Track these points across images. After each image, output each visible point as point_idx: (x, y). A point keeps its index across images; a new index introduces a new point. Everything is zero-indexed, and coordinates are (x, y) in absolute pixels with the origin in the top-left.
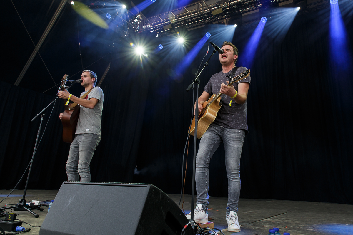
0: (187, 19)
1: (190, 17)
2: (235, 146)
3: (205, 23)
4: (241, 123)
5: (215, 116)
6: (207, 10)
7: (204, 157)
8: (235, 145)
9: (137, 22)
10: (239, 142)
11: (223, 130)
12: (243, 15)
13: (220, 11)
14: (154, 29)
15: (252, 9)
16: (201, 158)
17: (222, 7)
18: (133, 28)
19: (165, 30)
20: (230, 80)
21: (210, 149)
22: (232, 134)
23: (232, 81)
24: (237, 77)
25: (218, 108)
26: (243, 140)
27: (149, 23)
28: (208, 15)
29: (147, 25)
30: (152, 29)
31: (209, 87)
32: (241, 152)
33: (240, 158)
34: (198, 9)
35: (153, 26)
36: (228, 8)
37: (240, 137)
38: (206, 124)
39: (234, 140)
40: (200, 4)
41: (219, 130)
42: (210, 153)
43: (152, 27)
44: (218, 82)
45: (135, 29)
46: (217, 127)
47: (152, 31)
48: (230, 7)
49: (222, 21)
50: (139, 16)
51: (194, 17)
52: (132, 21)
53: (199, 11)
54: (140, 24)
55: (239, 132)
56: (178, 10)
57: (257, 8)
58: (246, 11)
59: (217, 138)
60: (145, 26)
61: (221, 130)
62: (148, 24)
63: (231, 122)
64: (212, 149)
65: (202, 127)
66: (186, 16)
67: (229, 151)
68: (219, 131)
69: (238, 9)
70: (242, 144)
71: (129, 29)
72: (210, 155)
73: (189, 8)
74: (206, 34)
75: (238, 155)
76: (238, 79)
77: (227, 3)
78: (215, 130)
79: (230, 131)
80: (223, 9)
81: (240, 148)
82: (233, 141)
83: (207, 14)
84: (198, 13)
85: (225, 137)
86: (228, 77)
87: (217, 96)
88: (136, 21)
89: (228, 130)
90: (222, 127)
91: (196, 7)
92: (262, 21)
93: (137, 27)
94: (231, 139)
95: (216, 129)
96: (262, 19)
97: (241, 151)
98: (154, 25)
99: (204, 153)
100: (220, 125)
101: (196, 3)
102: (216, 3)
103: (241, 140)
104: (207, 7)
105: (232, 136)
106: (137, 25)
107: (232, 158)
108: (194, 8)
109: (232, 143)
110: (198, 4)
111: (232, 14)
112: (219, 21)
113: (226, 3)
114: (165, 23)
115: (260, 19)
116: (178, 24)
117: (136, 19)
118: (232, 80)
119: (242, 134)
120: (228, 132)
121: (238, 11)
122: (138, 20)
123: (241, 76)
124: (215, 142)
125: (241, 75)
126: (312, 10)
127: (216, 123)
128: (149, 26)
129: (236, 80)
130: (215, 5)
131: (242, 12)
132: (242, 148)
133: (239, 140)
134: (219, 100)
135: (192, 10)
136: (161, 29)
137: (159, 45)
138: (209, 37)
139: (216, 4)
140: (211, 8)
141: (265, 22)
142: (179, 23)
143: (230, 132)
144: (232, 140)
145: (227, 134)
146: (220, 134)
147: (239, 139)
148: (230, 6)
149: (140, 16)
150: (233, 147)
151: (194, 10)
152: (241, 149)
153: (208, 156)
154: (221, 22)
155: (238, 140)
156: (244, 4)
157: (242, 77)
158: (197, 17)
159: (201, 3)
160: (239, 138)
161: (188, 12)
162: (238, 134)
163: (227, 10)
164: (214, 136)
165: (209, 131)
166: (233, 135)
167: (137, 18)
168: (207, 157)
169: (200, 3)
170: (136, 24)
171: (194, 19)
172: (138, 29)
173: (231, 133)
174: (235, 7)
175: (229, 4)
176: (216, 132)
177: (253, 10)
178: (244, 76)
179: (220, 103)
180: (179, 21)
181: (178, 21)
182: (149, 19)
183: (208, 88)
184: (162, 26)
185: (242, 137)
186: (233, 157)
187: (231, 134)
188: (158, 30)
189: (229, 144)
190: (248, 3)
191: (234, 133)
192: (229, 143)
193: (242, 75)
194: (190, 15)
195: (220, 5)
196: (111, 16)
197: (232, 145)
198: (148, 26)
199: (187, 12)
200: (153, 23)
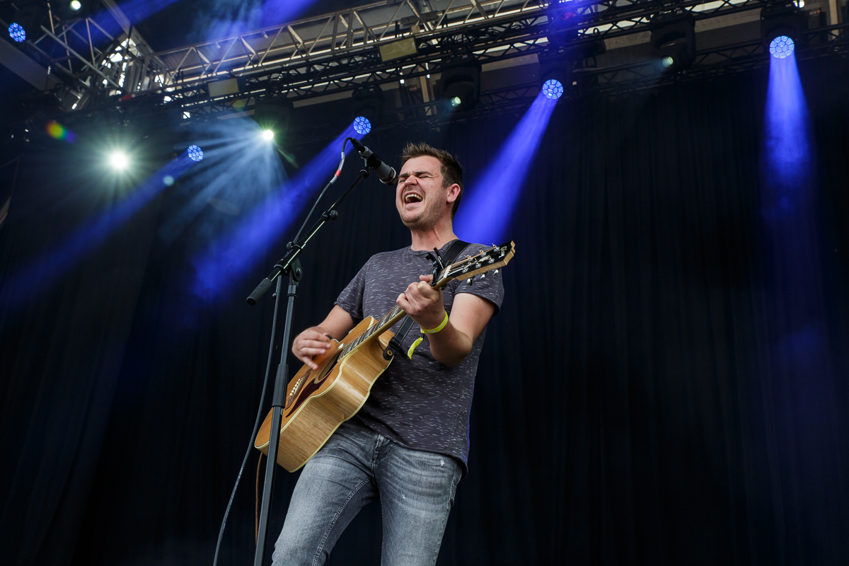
0: (295, 67)
1: (304, 61)
2: (423, 514)
3: (356, 84)
4: (449, 433)
5: (365, 396)
6: (365, 43)
7: (303, 548)
8: (423, 509)
9: (120, 64)
10: (439, 499)
11: (382, 452)
12: (486, 67)
13: (409, 48)
14: (176, 92)
15: (516, 51)
16: (293, 553)
17: (413, 36)
18: (105, 82)
19: (213, 98)
20: (439, 270)
21: (328, 519)
22: (416, 471)
23: (445, 276)
24: (466, 263)
25: (378, 369)
26: (451, 494)
27: (161, 69)
28: (365, 58)
29: (155, 75)
30: (170, 90)
31: (356, 295)
32: (441, 538)
33: (435, 558)
34: (334, 35)
35: (173, 80)
36: (435, 42)
37: (444, 481)
38: (326, 421)
39: (420, 493)
40: (343, 21)
41: (370, 447)
42: (326, 535)
43: (171, 83)
44: (391, 281)
45: (111, 87)
46: (364, 436)
47: (167, 99)
48: (443, 38)
49: (414, 81)
50: (129, 42)
51: (319, 63)
52: (102, 57)
53: (339, 44)
54: (128, 72)
55: (442, 463)
56: (267, 33)
57: (532, 48)
58: (495, 55)
59: (360, 481)
60: (147, 81)
61: (378, 449)
62: (158, 74)
63: (414, 422)
64: (337, 522)
65: (312, 431)
66: (293, 58)
67: (396, 529)
68: (371, 452)
69: (469, 47)
70: (448, 507)
71: (87, 83)
72: (329, 541)
73: (304, 31)
74: (355, 123)
75: (428, 548)
76: (469, 271)
77: (435, 25)
78: (355, 450)
79: (409, 456)
80: (418, 42)
81: (438, 523)
82: (416, 496)
83: (362, 53)
84: (333, 50)
85: (390, 478)
86: (433, 259)
87: (383, 324)
88: (116, 58)
89: (404, 452)
90: (382, 438)
91: (328, 28)
92: (545, 92)
93: (116, 79)
94: (410, 486)
95: (359, 446)
96: (545, 86)
97: (442, 531)
98: (177, 78)
99: (306, 536)
100: (373, 432)
101: (330, 16)
102: (396, 22)
103: (446, 493)
104: (367, 31)
105: (414, 477)
106: (119, 72)
107: (409, 556)
108: (322, 33)
109: (411, 501)
110: (336, 20)
111: (448, 61)
112: (402, 81)
113: (432, 24)
114: (219, 74)
115: (540, 89)
116: (261, 79)
117: (116, 53)
118: (446, 273)
119: (451, 473)
120: (404, 459)
121: (470, 52)
122: (123, 58)
123: (482, 260)
124: (350, 494)
125: (480, 257)
126: (714, 71)
127: (363, 421)
128: (160, 79)
129: (460, 273)
130: (394, 29)
131: (482, 58)
132: (445, 523)
133: (439, 495)
134: (385, 340)
135: (315, 39)
136: (202, 91)
137: (191, 148)
138: (364, 133)
139: (397, 26)
140: (378, 36)
141: (555, 97)
142: (265, 78)
143: (408, 462)
144: (413, 491)
145: (396, 466)
146: (373, 465)
147: (439, 492)
148: (441, 35)
149: (131, 42)
150: (415, 518)
151: (321, 38)
152: (441, 527)
153: (320, 548)
154: (409, 87)
155: (433, 493)
156: (489, 33)
157: (485, 264)
158: (328, 60)
159: (348, 19)
160: (440, 486)
161: (299, 43)
162: (436, 470)
163: (432, 48)
164: (348, 471)
165: (333, 452)
166: (419, 472)
167: (119, 48)
168: (315, 548)
169: (344, 16)
170: (116, 69)
171: (318, 68)
172: (120, 89)
173: (413, 465)
174: (458, 38)
175: (439, 27)
176: (356, 459)
177: (520, 53)
178: (492, 260)
179: (388, 349)
180: (267, 69)
181: (262, 70)
182: (162, 58)
183: (352, 298)
184: (205, 82)
185: (450, 484)
186: (410, 553)
187: (412, 470)
188: (190, 94)
189: (400, 504)
190: (502, 30)
191: (423, 465)
192: (400, 499)
193: (486, 258)
194: (304, 56)
195: (408, 30)
196: (27, 35)
197: (410, 510)
198: (157, 79)
199: (296, 43)
200: (174, 70)
